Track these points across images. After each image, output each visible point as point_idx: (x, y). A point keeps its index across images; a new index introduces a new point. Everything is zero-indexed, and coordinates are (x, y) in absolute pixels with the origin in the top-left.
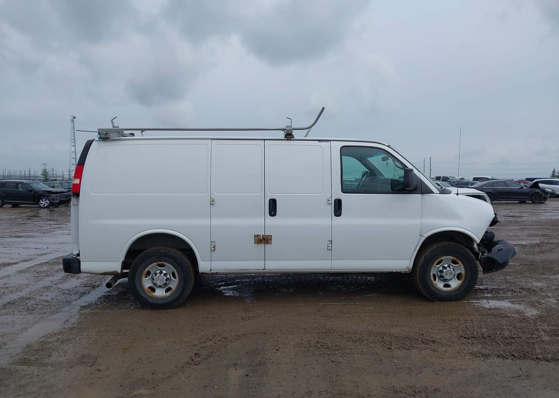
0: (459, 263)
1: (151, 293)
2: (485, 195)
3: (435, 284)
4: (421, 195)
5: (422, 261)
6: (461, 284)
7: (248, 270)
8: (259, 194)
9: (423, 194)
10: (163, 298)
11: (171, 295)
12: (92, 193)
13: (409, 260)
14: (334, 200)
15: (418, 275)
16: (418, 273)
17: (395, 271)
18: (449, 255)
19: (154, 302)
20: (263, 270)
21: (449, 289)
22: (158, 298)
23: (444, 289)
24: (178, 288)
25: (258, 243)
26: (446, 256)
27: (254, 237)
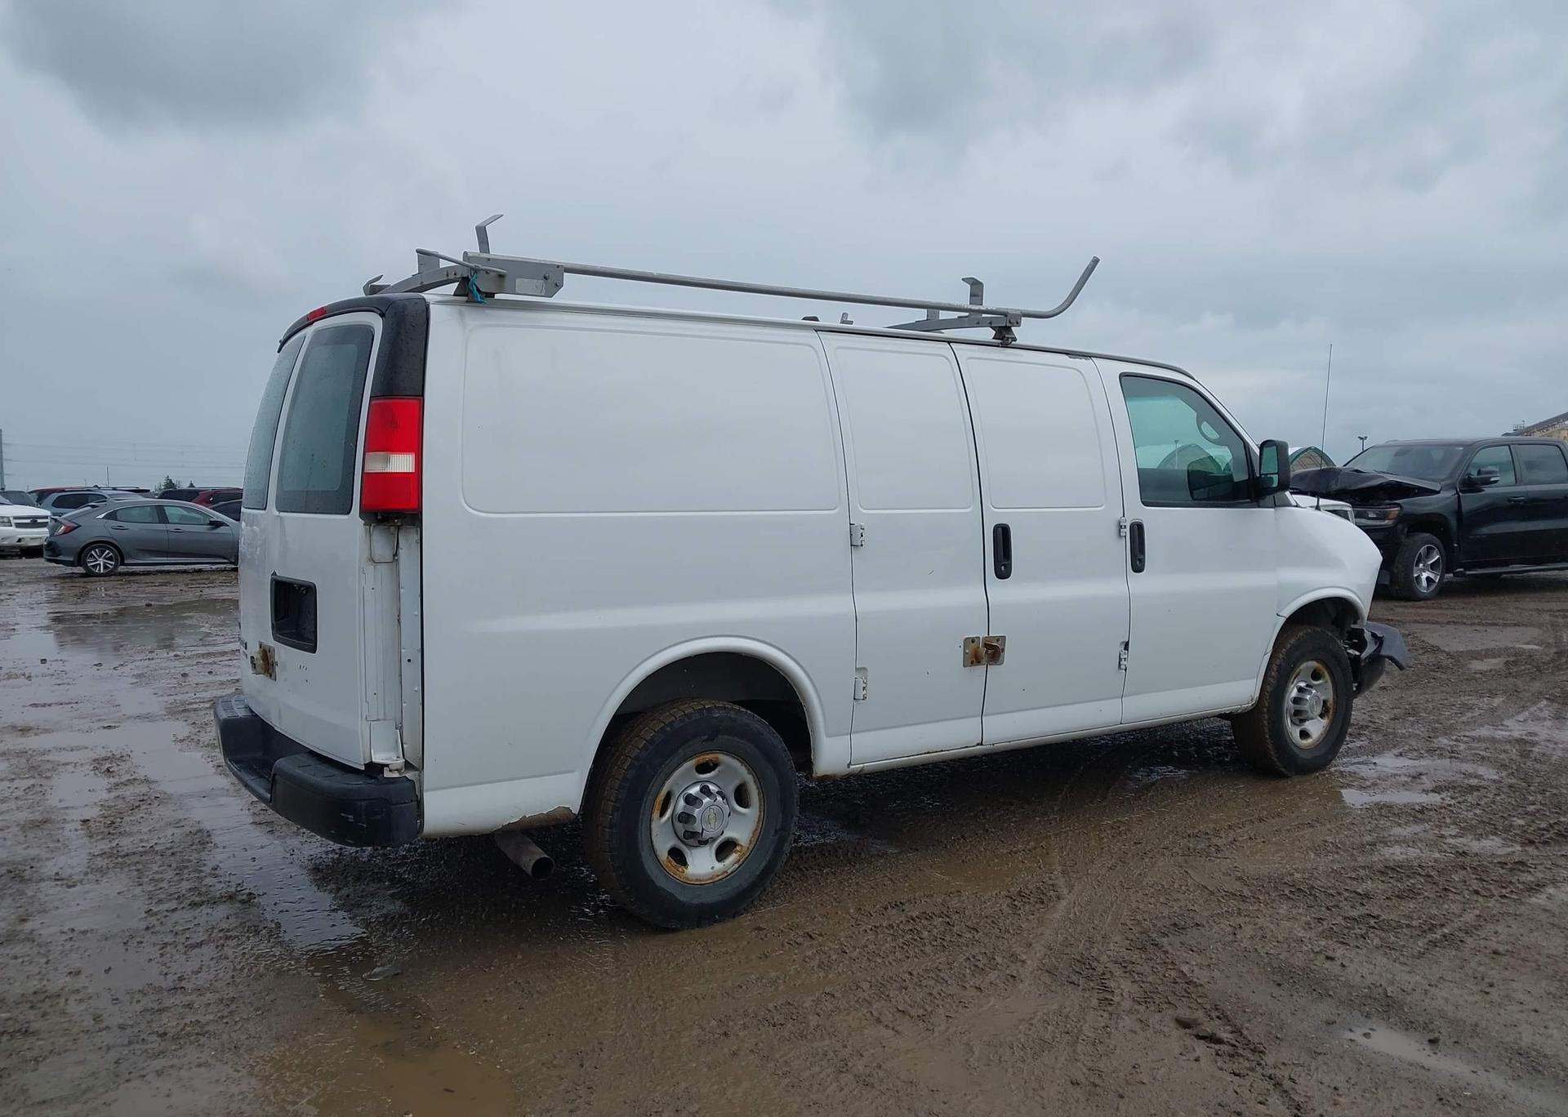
0: (1324, 677)
1: (680, 870)
2: (1349, 509)
3: (1288, 733)
4: (1273, 510)
5: (1273, 677)
6: (1326, 728)
7: (942, 751)
8: (968, 510)
9: (1279, 506)
10: (716, 883)
11: (743, 864)
12: (471, 510)
13: (1254, 678)
14: (1128, 528)
15: (1266, 716)
16: (1265, 710)
17: (1229, 710)
19: (696, 901)
20: (978, 744)
21: (1310, 741)
22: (699, 886)
23: (1299, 744)
24: (760, 838)
25: (972, 663)
26: (1308, 661)
27: (962, 647)
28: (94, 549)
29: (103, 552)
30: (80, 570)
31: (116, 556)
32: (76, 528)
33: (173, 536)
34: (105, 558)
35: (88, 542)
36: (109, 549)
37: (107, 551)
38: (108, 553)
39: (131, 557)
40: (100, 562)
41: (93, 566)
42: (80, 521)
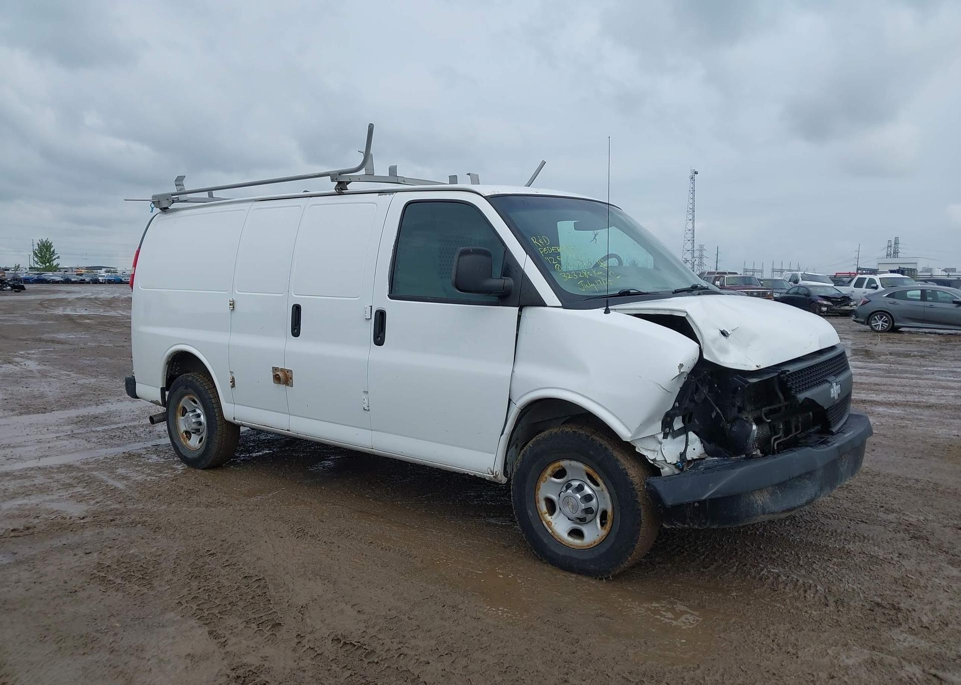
0: (601, 485)
1: (186, 440)
3: (549, 523)
4: (517, 308)
6: (604, 537)
7: (271, 427)
8: (282, 295)
11: (200, 448)
12: (143, 289)
13: (494, 454)
14: (375, 311)
17: (471, 473)
18: (577, 460)
20: (288, 430)
21: (577, 542)
23: (567, 541)
26: (571, 459)
28: (876, 315)
29: (882, 317)
30: (868, 327)
31: (889, 320)
32: (869, 302)
33: (927, 310)
34: (883, 321)
35: (873, 311)
36: (886, 316)
37: (885, 317)
38: (885, 318)
39: (899, 322)
40: (879, 324)
41: (875, 325)
42: (871, 298)
